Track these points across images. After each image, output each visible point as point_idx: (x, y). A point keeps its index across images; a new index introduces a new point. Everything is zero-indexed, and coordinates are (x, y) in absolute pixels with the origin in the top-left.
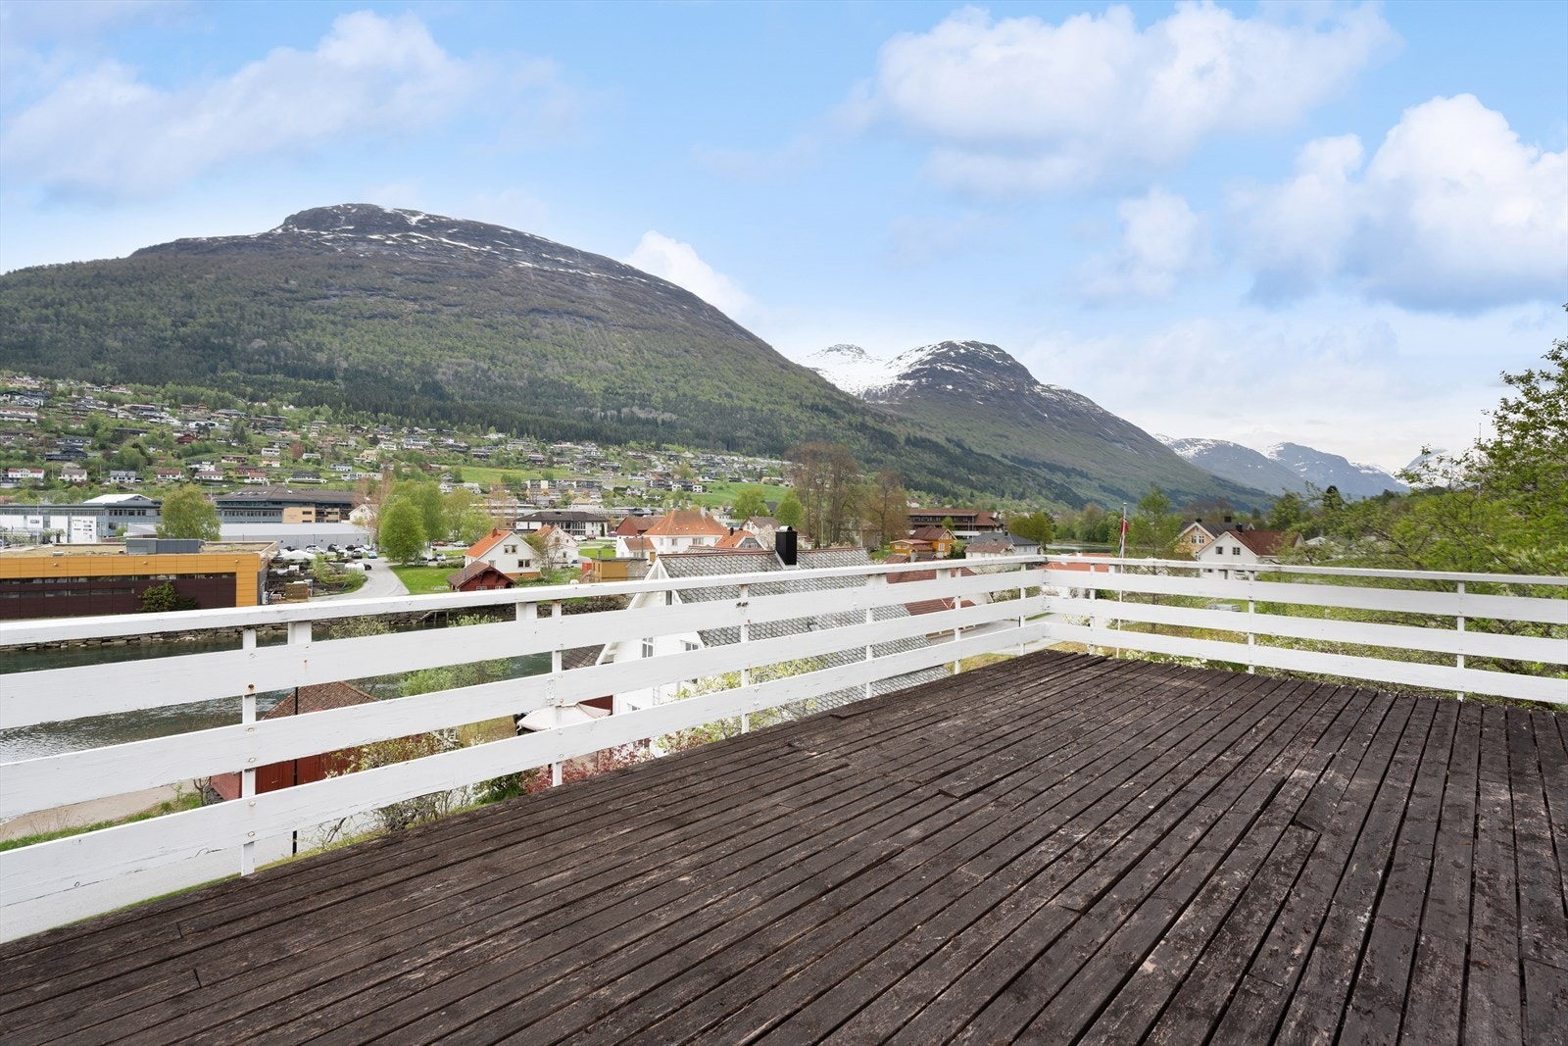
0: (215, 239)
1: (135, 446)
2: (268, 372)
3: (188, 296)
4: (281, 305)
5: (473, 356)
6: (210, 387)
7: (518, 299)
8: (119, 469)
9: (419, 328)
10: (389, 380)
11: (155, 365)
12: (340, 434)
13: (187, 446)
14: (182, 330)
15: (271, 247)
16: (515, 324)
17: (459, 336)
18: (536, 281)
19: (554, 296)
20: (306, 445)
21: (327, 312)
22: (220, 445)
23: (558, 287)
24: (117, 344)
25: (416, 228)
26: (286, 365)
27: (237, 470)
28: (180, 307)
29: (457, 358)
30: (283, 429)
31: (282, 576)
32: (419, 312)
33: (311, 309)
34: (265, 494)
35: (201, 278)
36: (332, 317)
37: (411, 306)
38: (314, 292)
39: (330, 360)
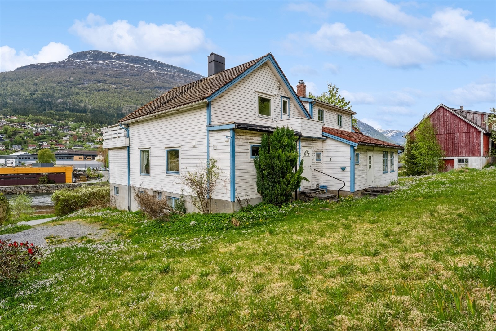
0: (44, 64)
1: (20, 137)
2: (64, 111)
3: (35, 84)
4: (67, 87)
5: (135, 104)
6: (44, 116)
7: (151, 83)
8: (15, 145)
9: (116, 94)
10: (106, 113)
11: (25, 109)
12: (89, 132)
13: (38, 137)
14: (34, 96)
15: (64, 66)
16: (150, 92)
17: (130, 97)
18: (157, 77)
19: (163, 82)
20: (78, 136)
21: (84, 89)
22: (49, 136)
23: (165, 79)
24: (11, 102)
25: (114, 59)
26: (70, 108)
27: (55, 145)
28: (33, 88)
29: (130, 104)
30: (70, 130)
32: (116, 89)
33: (78, 88)
34: (67, 152)
35: (40, 78)
36: (85, 91)
37: (113, 86)
38: (79, 82)
39: (85, 106)
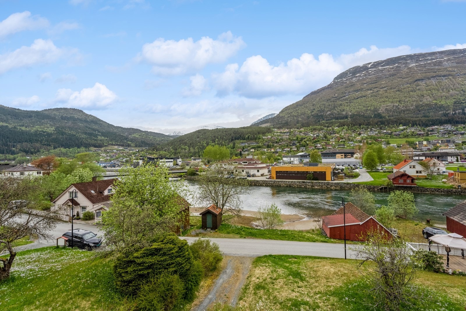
0: (318, 90)
1: (305, 141)
2: (331, 120)
3: (313, 105)
4: (334, 102)
5: (392, 102)
6: (319, 126)
7: (410, 78)
8: (302, 147)
9: (373, 98)
10: (363, 116)
11: (308, 123)
12: (350, 133)
13: (314, 140)
14: (313, 113)
15: (331, 87)
16: (408, 87)
17: (387, 97)
18: (417, 70)
19: (426, 73)
20: (341, 137)
21: (345, 100)
22: (321, 140)
23: (428, 69)
24: (301, 119)
25: (371, 68)
26: (335, 117)
27: (325, 145)
28: (312, 108)
29: (386, 104)
30: (335, 134)
31: (336, 173)
32: (372, 93)
33: (341, 101)
34: (331, 151)
35: (316, 100)
36: (346, 101)
37: (369, 92)
38: (342, 96)
39: (347, 113)
